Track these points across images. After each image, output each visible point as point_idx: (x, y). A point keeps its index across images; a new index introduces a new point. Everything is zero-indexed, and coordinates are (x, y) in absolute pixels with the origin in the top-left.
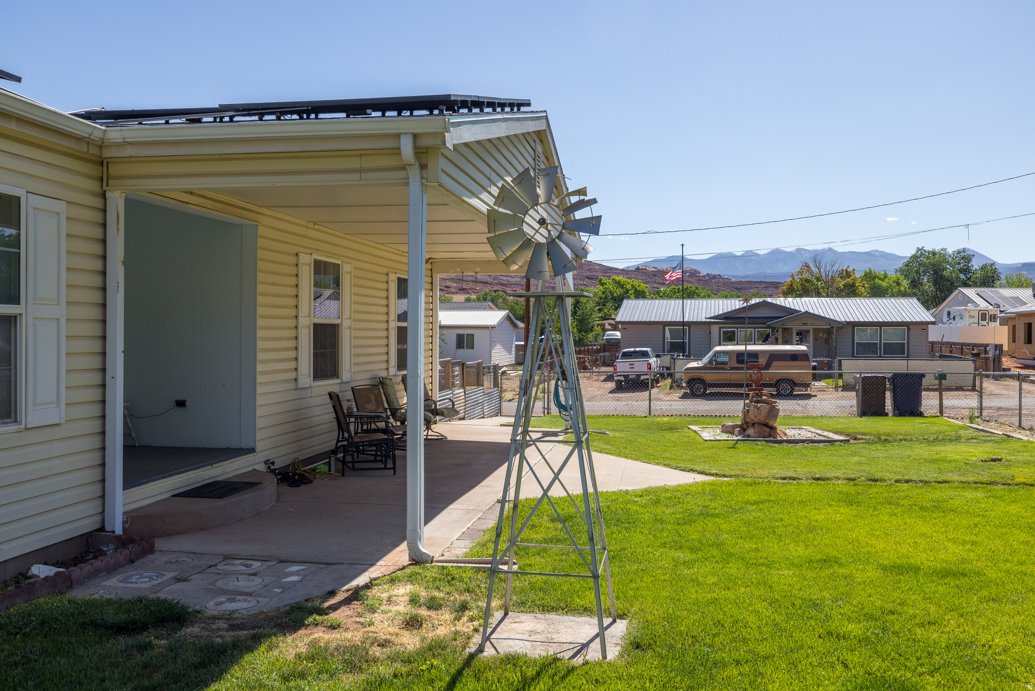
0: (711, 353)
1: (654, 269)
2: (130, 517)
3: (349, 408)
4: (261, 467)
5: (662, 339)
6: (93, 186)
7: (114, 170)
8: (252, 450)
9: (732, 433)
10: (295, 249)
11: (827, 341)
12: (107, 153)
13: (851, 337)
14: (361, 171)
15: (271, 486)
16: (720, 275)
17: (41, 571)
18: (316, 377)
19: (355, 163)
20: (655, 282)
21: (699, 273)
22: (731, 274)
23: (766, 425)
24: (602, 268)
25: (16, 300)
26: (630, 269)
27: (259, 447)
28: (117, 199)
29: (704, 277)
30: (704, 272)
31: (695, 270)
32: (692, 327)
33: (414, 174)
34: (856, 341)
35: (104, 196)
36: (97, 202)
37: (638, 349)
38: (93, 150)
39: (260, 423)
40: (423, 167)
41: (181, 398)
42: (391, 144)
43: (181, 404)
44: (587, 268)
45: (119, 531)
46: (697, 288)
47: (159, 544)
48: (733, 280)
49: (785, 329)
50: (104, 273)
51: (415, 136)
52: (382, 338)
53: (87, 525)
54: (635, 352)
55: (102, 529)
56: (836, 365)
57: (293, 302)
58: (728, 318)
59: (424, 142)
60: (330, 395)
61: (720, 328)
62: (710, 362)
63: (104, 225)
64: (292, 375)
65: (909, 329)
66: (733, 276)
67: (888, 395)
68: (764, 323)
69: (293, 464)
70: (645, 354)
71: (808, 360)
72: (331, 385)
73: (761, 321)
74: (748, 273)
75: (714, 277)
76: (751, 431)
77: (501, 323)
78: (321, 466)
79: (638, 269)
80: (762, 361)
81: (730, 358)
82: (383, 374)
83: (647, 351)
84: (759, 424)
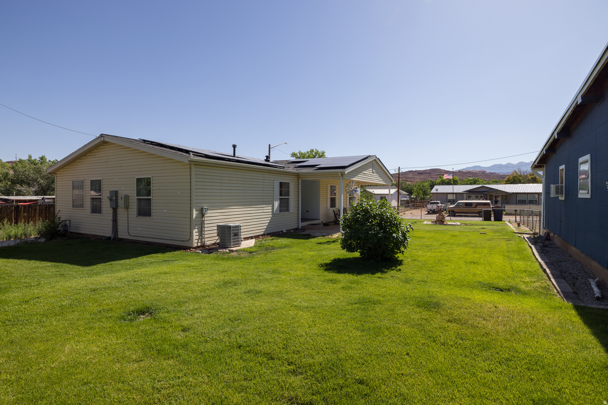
0: (457, 203)
1: (466, 171)
2: (302, 227)
3: (337, 213)
4: (321, 222)
5: (446, 198)
6: (297, 179)
7: (300, 177)
8: (319, 219)
9: (433, 223)
10: (327, 184)
11: (506, 199)
12: (299, 175)
13: (516, 198)
14: (334, 177)
15: (322, 225)
16: (495, 173)
17: (292, 231)
18: (331, 207)
19: (333, 176)
20: (466, 176)
21: (486, 172)
22: (500, 172)
23: (442, 221)
24: (445, 171)
25: (289, 196)
26: (457, 171)
27: (320, 219)
28: (300, 181)
29: (488, 173)
30: (488, 172)
31: (484, 171)
32: (457, 194)
33: (341, 177)
34: (518, 199)
35: (298, 180)
36: (297, 181)
37: (435, 201)
38: (298, 175)
39: (320, 215)
40: (342, 176)
41: (307, 210)
42: (338, 174)
43: (307, 211)
44: (439, 171)
45: (300, 228)
46: (478, 179)
47: (306, 230)
48: (501, 174)
49: (490, 195)
50: (298, 191)
51: (341, 172)
52: (345, 200)
53: (296, 227)
54: (434, 202)
55: (298, 228)
56: (503, 207)
57: (326, 193)
58: (470, 191)
59: (342, 173)
60: (333, 210)
61: (467, 195)
62: (456, 205)
63: (298, 185)
64: (326, 207)
65: (539, 195)
66: (501, 173)
67: (492, 215)
68: (482, 193)
69: (326, 223)
70: (438, 203)
71: (490, 205)
72: (334, 209)
73: (481, 192)
74: (508, 171)
75: (493, 173)
76: (437, 222)
77: (394, 193)
78: (332, 224)
79: (459, 171)
80: (474, 206)
81: (463, 205)
82: (346, 207)
83: (438, 202)
84: (440, 221)
